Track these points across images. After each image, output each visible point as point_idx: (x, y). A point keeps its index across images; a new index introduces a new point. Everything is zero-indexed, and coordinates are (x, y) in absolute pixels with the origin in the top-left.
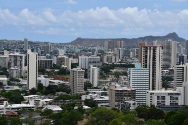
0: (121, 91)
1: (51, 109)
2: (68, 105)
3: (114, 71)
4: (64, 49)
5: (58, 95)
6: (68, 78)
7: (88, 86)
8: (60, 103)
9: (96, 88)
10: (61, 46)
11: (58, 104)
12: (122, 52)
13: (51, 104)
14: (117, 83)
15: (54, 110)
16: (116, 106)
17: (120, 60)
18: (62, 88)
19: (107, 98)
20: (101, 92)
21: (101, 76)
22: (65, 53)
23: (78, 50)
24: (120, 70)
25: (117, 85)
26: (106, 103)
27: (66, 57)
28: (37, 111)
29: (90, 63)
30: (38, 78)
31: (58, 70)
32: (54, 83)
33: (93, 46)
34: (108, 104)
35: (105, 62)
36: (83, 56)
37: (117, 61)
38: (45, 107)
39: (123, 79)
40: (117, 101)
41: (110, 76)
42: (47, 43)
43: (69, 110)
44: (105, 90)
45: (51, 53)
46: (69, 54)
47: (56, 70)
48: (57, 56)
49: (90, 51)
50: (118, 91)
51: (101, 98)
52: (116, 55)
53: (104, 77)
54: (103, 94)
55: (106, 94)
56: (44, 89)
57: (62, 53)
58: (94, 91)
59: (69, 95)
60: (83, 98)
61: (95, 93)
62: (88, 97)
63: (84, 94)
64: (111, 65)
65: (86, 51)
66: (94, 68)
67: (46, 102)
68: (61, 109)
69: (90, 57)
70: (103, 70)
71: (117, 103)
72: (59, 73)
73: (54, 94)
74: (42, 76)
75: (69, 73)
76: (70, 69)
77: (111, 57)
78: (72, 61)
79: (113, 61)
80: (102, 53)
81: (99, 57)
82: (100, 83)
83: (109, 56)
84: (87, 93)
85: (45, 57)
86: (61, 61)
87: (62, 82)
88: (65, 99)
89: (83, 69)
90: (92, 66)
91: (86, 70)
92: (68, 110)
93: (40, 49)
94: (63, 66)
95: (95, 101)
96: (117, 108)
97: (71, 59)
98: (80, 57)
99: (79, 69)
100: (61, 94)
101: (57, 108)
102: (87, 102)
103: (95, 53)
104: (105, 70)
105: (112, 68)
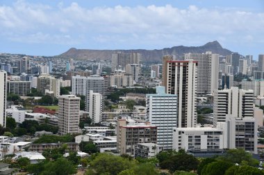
0: (135, 129)
1: (27, 159)
2: (54, 151)
3: (125, 98)
4: (49, 65)
5: (39, 136)
6: (54, 110)
7: (86, 122)
8: (41, 148)
9: (98, 125)
10: (45, 60)
11: (38, 150)
12: (138, 69)
13: (26, 149)
14: (129, 117)
15: (31, 158)
16: (127, 151)
17: (135, 83)
18: (46, 125)
19: (114, 139)
20: (105, 130)
21: (106, 106)
22: (51, 72)
23: (70, 67)
24: (135, 98)
25: (130, 120)
26: (112, 146)
27: (52, 78)
28: (5, 161)
29: (89, 87)
30: (6, 110)
31: (40, 98)
32: (32, 117)
33: (95, 62)
34: (115, 148)
35: (113, 85)
36: (78, 77)
37: (131, 84)
38: (18, 155)
39: (139, 111)
40: (129, 144)
41: (119, 106)
42: (23, 56)
43: (55, 158)
44: (111, 127)
45: (29, 72)
46: (58, 74)
47: (36, 98)
48: (37, 76)
49: (89, 68)
50: (130, 128)
51: (105, 139)
52: (129, 75)
53: (111, 108)
54: (108, 134)
55: (112, 134)
56: (17, 126)
57: (45, 72)
58: (94, 128)
59: (57, 135)
60: (78, 140)
61: (96, 132)
62: (86, 139)
63: (80, 134)
64: (121, 90)
65: (84, 69)
66: (95, 94)
67: (20, 146)
68: (43, 158)
69: (89, 78)
70: (109, 97)
71: (129, 147)
72: (40, 102)
73: (32, 133)
74: (14, 107)
75: (56, 102)
76: (58, 96)
77: (122, 77)
78: (61, 84)
79: (125, 84)
80: (107, 72)
81: (102, 78)
82: (104, 118)
83: (118, 75)
84: (85, 133)
85: (19, 77)
86: (45, 83)
87: (45, 116)
88: (49, 142)
89: (77, 96)
90: (91, 92)
91: (83, 98)
92: (53, 158)
93: (12, 64)
94: (47, 91)
95: (96, 144)
96: (129, 154)
97: (61, 80)
98: (73, 77)
99: (72, 96)
100: (44, 135)
101: (36, 156)
102: (84, 146)
103: (98, 71)
104: (112, 97)
105: (122, 95)
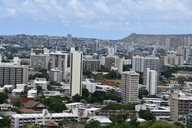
0: (186, 101)
1: (97, 121)
2: (119, 117)
3: (177, 75)
4: (114, 47)
5: (106, 103)
6: (118, 84)
7: (144, 93)
8: (108, 113)
9: (154, 96)
10: (111, 43)
11: (106, 115)
12: (188, 50)
13: (97, 114)
14: (180, 91)
15: (101, 122)
16: (180, 120)
17: (185, 62)
18: (112, 95)
19: (167, 109)
20: (160, 101)
21: (160, 81)
22: (116, 52)
23: (131, 49)
24: (185, 75)
25: (181, 93)
26: (166, 115)
27: (116, 57)
28: (81, 123)
29: (146, 66)
30: (82, 82)
31: (107, 73)
32: (101, 88)
33: (151, 44)
34: (169, 117)
35: (166, 64)
36: (137, 57)
37: (182, 63)
38: (91, 118)
39: (189, 86)
40: (181, 114)
41: (172, 82)
42: (94, 40)
43: (120, 122)
44: (164, 98)
45: (99, 52)
46: (121, 54)
47: (104, 73)
48: (105, 56)
49: (146, 50)
50: (182, 101)
51: (160, 109)
52: (180, 55)
53: (164, 83)
54: (162, 104)
55: (166, 105)
56: (90, 95)
57: (112, 52)
58: (151, 100)
59: (120, 103)
60: (138, 108)
61: (152, 103)
62: (144, 108)
63: (139, 104)
64: (173, 68)
65: (142, 50)
66: (152, 71)
67: (92, 111)
68: (109, 121)
69: (146, 58)
70: (162, 74)
71: (180, 116)
72: (107, 77)
73: (101, 101)
74: (87, 80)
75: (120, 77)
76: (121, 72)
77: (173, 58)
78: (124, 62)
79: (176, 63)
80: (161, 53)
81: (158, 58)
82: (159, 91)
83: (170, 56)
84: (143, 103)
85: (91, 56)
86: (111, 61)
87: (111, 88)
88: (114, 109)
89: (137, 72)
90: (148, 69)
91: (141, 74)
92: (118, 122)
93: (86, 46)
94: (113, 68)
95: (153, 112)
96: (181, 122)
97: (123, 59)
98: (134, 57)
99: (132, 72)
100: (110, 103)
101: (105, 120)
102: (142, 114)
103: (153, 52)
104: (166, 74)
105: (174, 72)
